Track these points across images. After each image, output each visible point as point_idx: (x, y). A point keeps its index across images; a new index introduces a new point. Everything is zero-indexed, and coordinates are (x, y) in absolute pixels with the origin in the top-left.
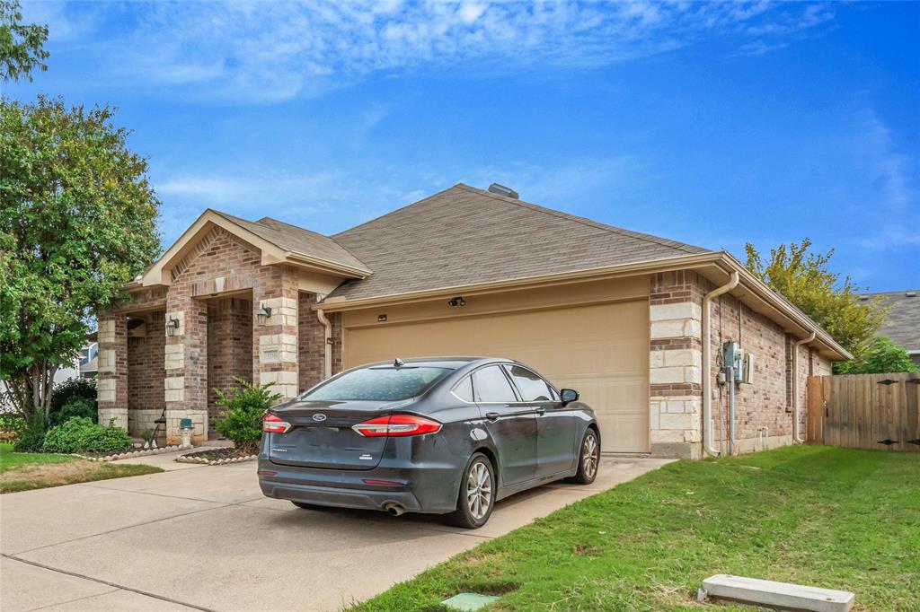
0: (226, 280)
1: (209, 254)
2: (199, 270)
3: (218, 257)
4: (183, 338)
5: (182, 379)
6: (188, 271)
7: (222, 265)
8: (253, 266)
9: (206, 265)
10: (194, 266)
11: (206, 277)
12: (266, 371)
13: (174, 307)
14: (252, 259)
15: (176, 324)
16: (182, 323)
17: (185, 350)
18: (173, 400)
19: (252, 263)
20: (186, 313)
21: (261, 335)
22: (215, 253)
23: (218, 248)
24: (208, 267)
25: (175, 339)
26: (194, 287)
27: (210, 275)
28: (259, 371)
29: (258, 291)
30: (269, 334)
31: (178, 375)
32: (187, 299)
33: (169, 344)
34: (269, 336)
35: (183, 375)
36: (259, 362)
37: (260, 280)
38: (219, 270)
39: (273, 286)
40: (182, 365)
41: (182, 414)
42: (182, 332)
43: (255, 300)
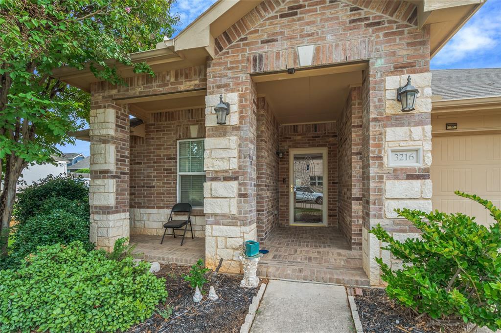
0: (317, 50)
1: (282, 16)
2: (265, 37)
3: (299, 19)
4: (236, 128)
5: (234, 184)
6: (246, 39)
7: (308, 29)
8: (370, 30)
9: (278, 30)
10: (256, 31)
11: (280, 46)
12: (397, 178)
13: (219, 87)
14: (367, 19)
15: (224, 109)
16: (234, 108)
17: (240, 145)
18: (218, 211)
19: (368, 25)
20: (241, 96)
21: (385, 126)
22: (296, 14)
23: (300, 7)
24: (282, 33)
25: (222, 129)
26: (257, 60)
27: (287, 44)
28: (381, 178)
29: (378, 64)
30: (402, 125)
31: (226, 179)
32: (244, 77)
33: (209, 136)
34: (405, 129)
35: (236, 178)
36: (381, 165)
37: (384, 48)
38: (302, 36)
39: (409, 56)
40: (234, 165)
41: (235, 231)
42: (233, 119)
43: (374, 77)
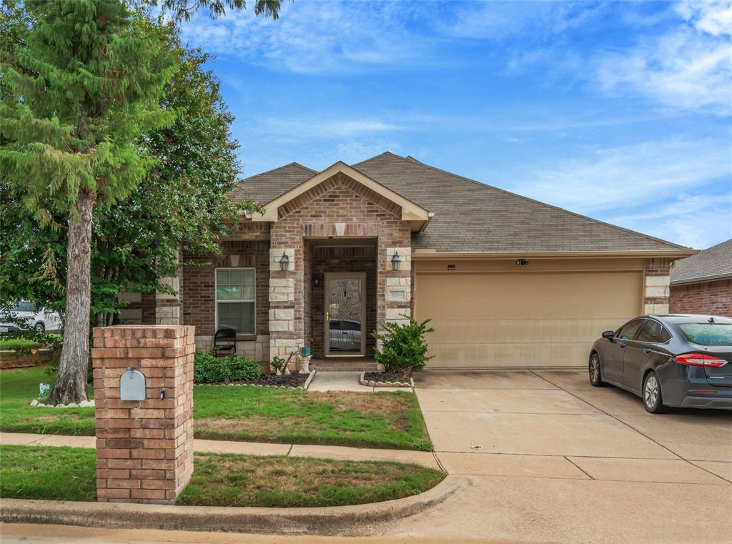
0: (347, 226)
1: (325, 200)
2: (313, 213)
3: (336, 204)
4: (292, 273)
5: (292, 311)
6: (299, 212)
7: (342, 212)
8: (379, 218)
9: (323, 210)
10: (307, 208)
11: (323, 221)
12: (392, 307)
13: (280, 243)
14: (377, 211)
15: (284, 263)
16: (292, 259)
17: (295, 285)
18: (281, 330)
19: (378, 215)
20: (296, 251)
21: (387, 277)
22: (334, 200)
23: (337, 196)
24: (325, 212)
25: (283, 273)
26: (309, 228)
27: (328, 220)
28: (384, 307)
29: (383, 240)
30: (396, 277)
31: (285, 307)
32: (298, 238)
33: (273, 277)
34: (397, 279)
35: (293, 307)
36: (384, 300)
37: (386, 231)
38: (338, 216)
39: (400, 238)
40: (291, 298)
41: (292, 342)
42: (291, 267)
43: (381, 247)
